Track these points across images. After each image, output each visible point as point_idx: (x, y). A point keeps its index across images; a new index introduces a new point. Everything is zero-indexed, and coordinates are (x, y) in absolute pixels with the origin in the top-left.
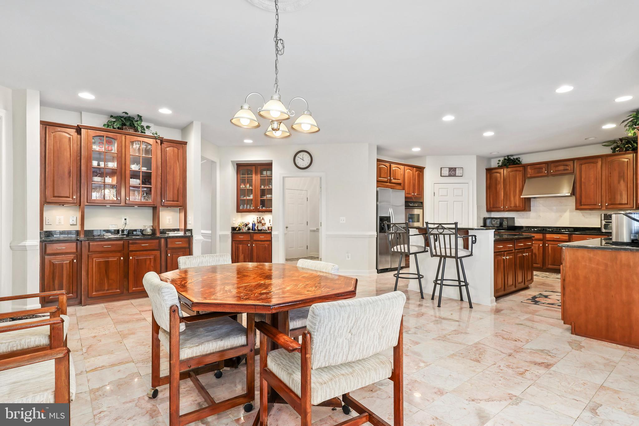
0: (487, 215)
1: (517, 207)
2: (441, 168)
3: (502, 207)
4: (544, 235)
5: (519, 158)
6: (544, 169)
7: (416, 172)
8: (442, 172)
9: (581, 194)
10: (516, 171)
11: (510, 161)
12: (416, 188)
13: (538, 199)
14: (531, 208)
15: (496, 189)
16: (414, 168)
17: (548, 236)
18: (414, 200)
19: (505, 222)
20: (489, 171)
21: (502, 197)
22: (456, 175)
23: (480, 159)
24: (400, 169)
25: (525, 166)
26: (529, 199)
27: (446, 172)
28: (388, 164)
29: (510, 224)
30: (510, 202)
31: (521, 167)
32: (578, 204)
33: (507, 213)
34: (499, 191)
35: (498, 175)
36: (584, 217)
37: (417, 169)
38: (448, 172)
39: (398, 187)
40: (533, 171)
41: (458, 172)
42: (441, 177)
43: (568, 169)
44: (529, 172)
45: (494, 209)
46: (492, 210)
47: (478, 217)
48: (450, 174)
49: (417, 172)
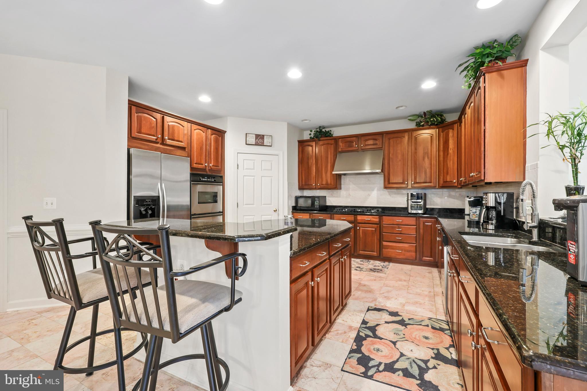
0: (299, 193)
1: (328, 184)
2: (246, 134)
3: (314, 185)
4: (355, 216)
5: (331, 131)
6: (355, 143)
7: (212, 135)
8: (247, 139)
9: (389, 171)
10: (328, 144)
11: (322, 133)
12: (212, 157)
13: (348, 176)
14: (342, 185)
15: (308, 163)
16: (209, 130)
17: (359, 218)
18: (209, 173)
19: (317, 201)
20: (302, 144)
21: (314, 174)
22: (264, 145)
23: (292, 127)
24: (183, 126)
25: (336, 139)
26: (339, 176)
27: (252, 140)
28: (159, 116)
29: (322, 203)
30: (321, 179)
31: (332, 140)
32: (387, 183)
33: (318, 191)
34: (311, 167)
35: (310, 148)
36: (390, 196)
37: (214, 132)
38: (254, 140)
39: (180, 152)
40: (344, 144)
41: (266, 141)
42: (247, 145)
43: (377, 143)
44: (340, 146)
45: (306, 187)
46: (304, 188)
47: (289, 196)
48: (257, 142)
49: (214, 136)
